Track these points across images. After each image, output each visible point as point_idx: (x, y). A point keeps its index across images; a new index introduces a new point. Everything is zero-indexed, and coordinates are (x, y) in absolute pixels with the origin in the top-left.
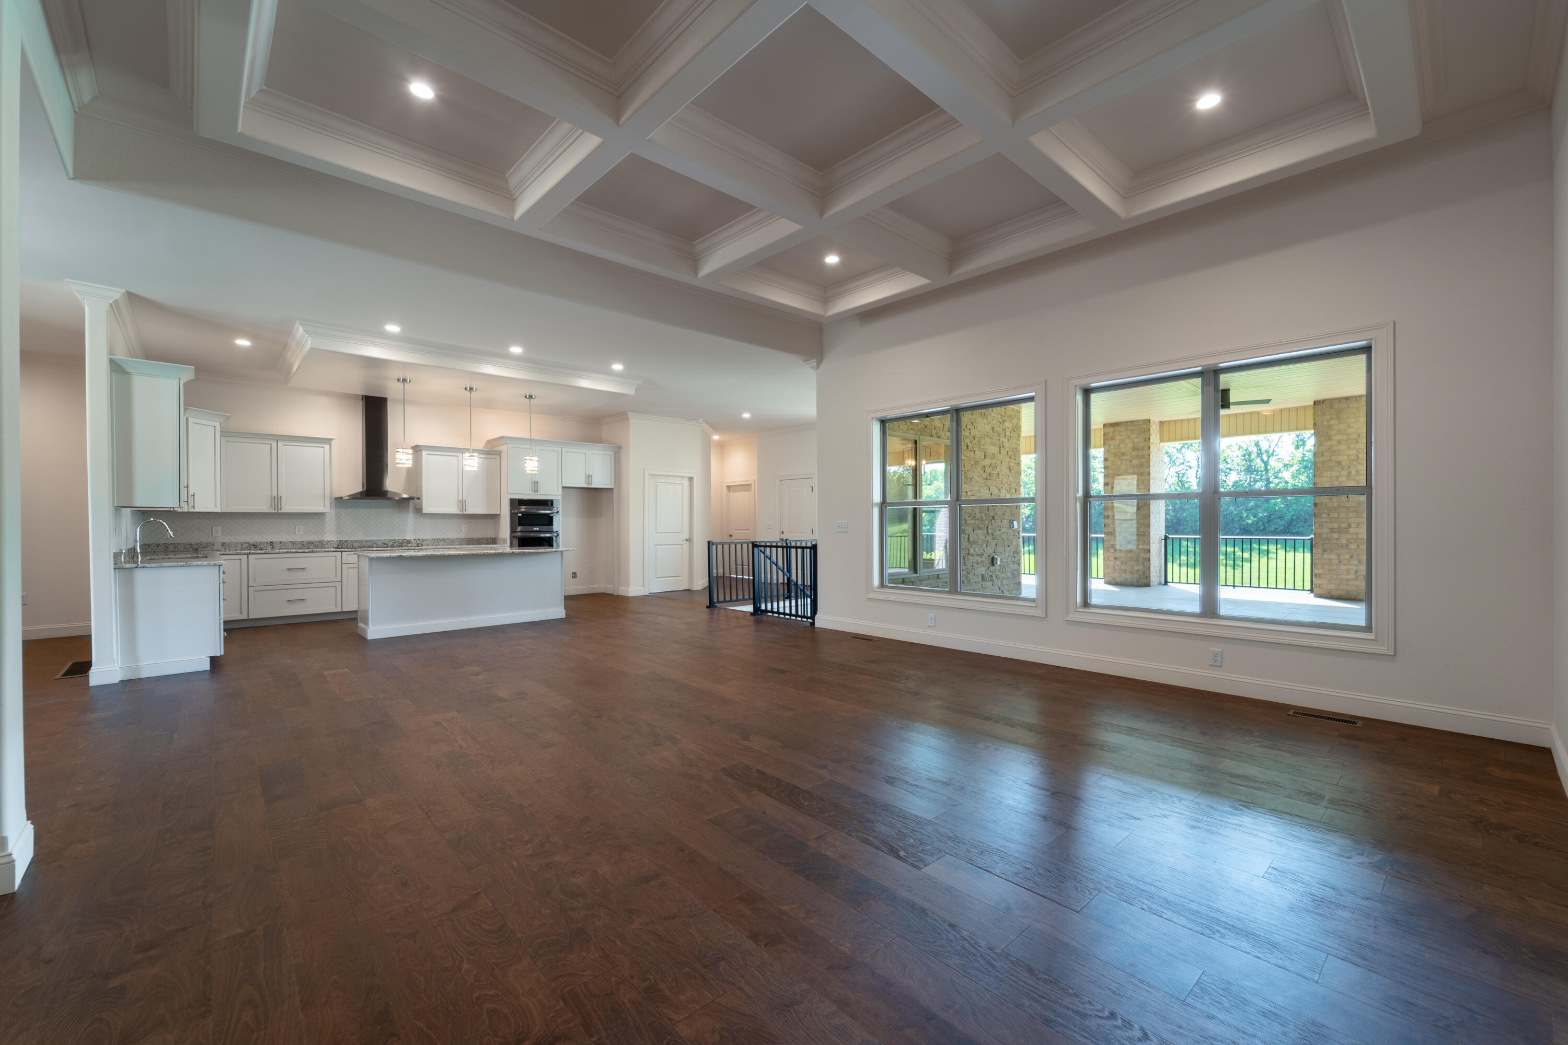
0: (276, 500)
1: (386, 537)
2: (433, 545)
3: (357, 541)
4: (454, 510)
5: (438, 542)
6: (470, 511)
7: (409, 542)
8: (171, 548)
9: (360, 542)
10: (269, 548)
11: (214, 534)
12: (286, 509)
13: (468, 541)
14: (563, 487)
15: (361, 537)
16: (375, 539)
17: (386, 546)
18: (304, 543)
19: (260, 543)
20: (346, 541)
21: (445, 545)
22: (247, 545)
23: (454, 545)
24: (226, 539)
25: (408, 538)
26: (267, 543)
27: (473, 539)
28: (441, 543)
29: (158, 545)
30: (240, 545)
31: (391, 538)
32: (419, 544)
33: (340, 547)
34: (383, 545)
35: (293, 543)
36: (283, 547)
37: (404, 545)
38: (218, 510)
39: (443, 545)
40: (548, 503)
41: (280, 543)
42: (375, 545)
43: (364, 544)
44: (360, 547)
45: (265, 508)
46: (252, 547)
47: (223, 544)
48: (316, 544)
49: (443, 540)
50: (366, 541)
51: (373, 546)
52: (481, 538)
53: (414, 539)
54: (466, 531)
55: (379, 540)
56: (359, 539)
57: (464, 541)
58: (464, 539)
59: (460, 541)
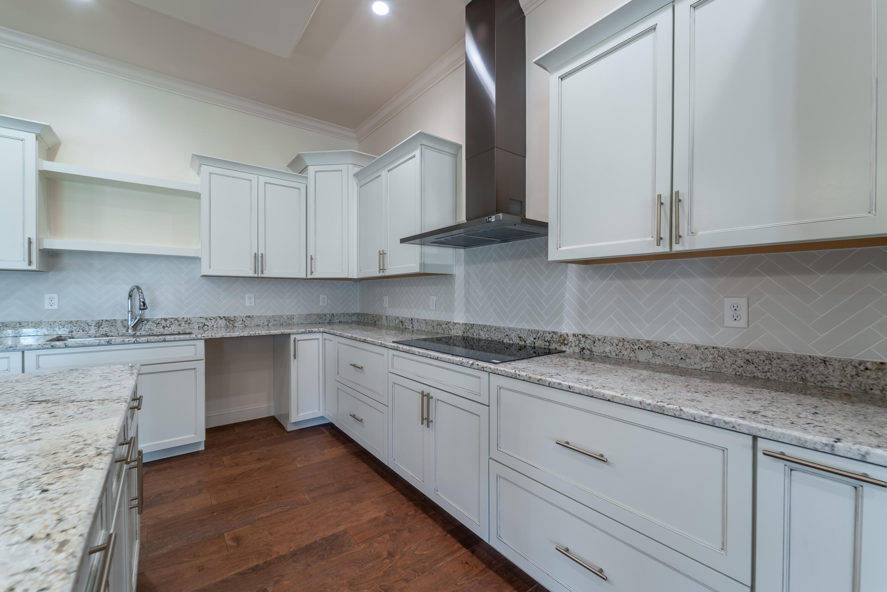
52: (800, 358)
53: (574, 335)
54: (742, 323)
55: (514, 330)
56: (488, 324)
57: (729, 360)
58: (730, 351)
59: (714, 360)
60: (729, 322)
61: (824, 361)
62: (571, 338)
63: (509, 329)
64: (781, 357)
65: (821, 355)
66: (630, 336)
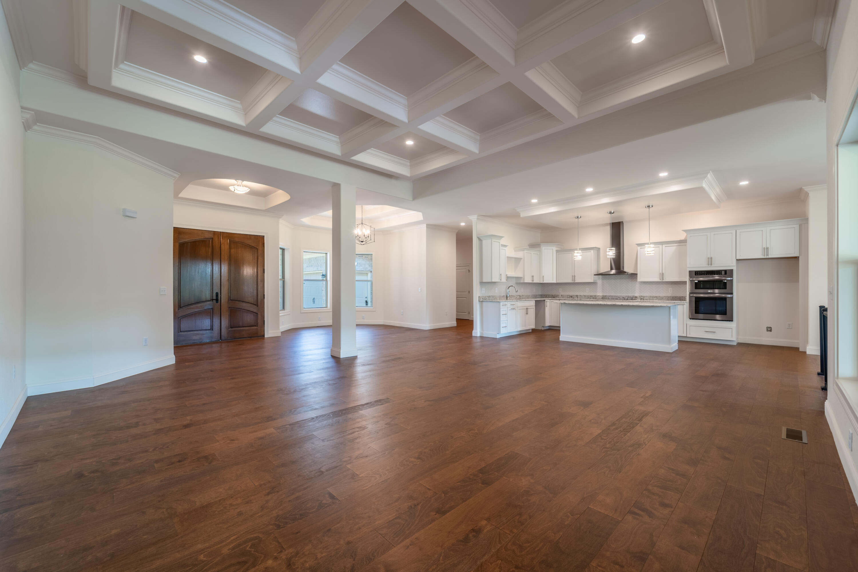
0: (574, 277)
1: (624, 295)
2: (650, 299)
3: (610, 296)
4: (657, 279)
5: (653, 298)
6: (667, 279)
7: (636, 297)
8: (547, 296)
9: (612, 296)
10: (576, 297)
11: (560, 291)
12: (577, 281)
13: (673, 298)
14: (737, 260)
15: (613, 294)
16: (619, 295)
17: (624, 299)
18: (589, 296)
19: (573, 295)
20: (606, 296)
21: (657, 300)
22: (569, 296)
23: (663, 300)
24: (563, 294)
25: (636, 295)
26: (575, 295)
27: (676, 297)
28: (655, 299)
29: (544, 295)
30: (567, 296)
31: (628, 295)
32: (642, 298)
33: (603, 298)
34: (623, 298)
35: (585, 296)
36: (581, 298)
37: (633, 299)
38: (555, 282)
39: (656, 300)
40: (728, 273)
41: (580, 296)
42: (619, 298)
43: (614, 298)
44: (612, 299)
45: (570, 280)
46: (571, 297)
47: (562, 295)
48: (593, 297)
49: (656, 297)
50: (615, 296)
51: (618, 299)
52: (680, 297)
53: (639, 296)
54: (672, 292)
55: (621, 296)
56: (611, 295)
57: (670, 298)
58: (670, 296)
59: (668, 298)
60: (670, 292)
61: (683, 297)
62: (638, 297)
63: (620, 296)
64: (677, 297)
65: (682, 296)
66: (652, 295)
